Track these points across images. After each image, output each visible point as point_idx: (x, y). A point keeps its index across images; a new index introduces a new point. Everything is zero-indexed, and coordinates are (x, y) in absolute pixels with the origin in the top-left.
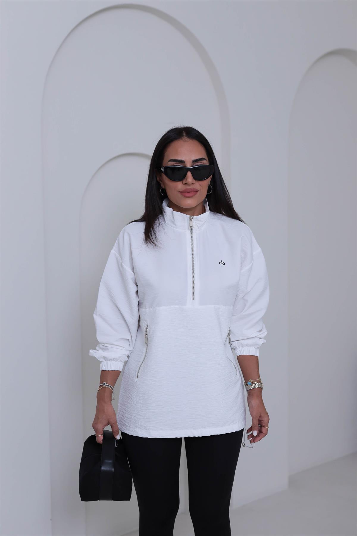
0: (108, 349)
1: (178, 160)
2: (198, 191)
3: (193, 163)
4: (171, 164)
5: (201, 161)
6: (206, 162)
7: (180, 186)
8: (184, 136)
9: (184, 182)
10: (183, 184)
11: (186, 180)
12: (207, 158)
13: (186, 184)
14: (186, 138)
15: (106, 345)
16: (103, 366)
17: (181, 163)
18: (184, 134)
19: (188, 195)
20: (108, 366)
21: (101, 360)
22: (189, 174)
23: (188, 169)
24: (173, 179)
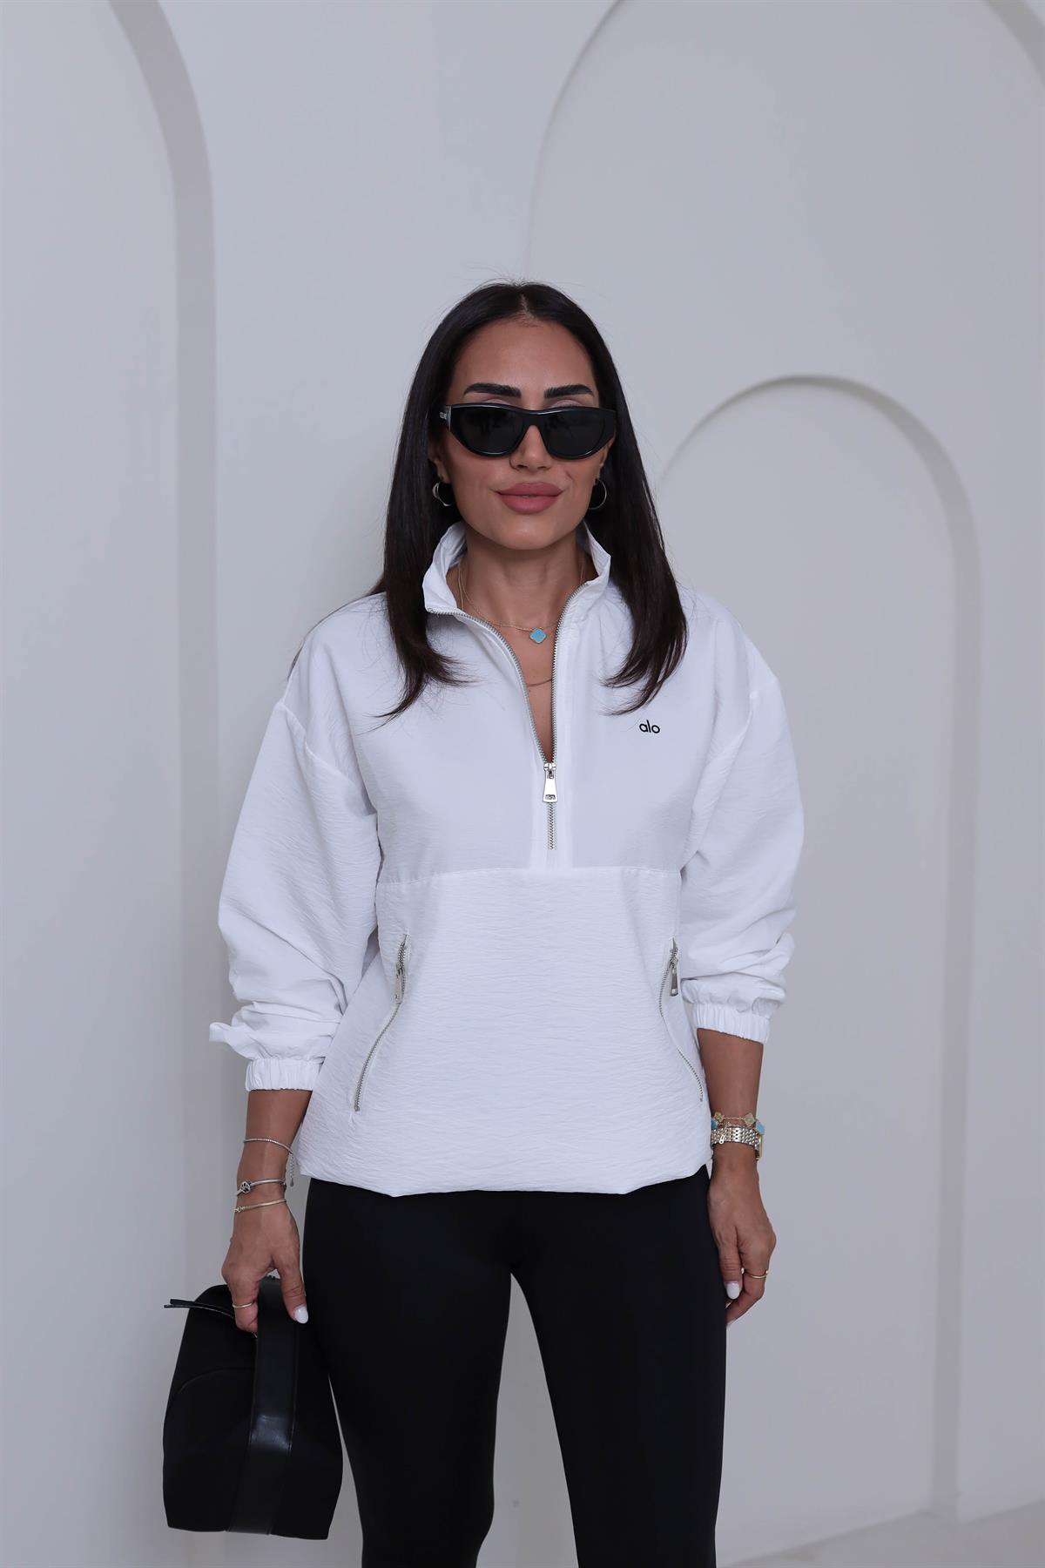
0: (265, 1022)
1: (501, 387)
2: (561, 492)
3: (550, 399)
4: (474, 397)
5: (576, 393)
6: (590, 400)
7: (500, 472)
8: (522, 308)
9: (516, 459)
10: (513, 468)
11: (523, 452)
12: (593, 388)
13: (521, 466)
14: (529, 315)
15: (258, 1007)
16: (257, 1076)
17: (508, 397)
18: (524, 304)
19: (525, 504)
20: (270, 1076)
21: (247, 1053)
22: (533, 434)
23: (530, 418)
24: (480, 449)
